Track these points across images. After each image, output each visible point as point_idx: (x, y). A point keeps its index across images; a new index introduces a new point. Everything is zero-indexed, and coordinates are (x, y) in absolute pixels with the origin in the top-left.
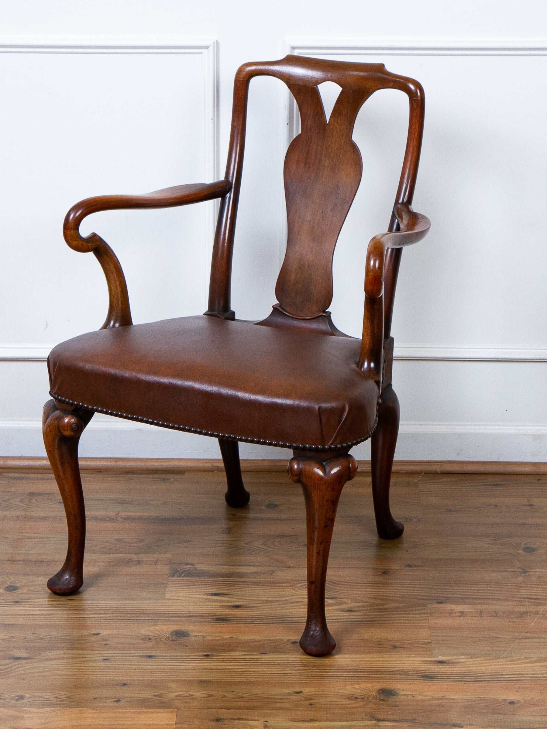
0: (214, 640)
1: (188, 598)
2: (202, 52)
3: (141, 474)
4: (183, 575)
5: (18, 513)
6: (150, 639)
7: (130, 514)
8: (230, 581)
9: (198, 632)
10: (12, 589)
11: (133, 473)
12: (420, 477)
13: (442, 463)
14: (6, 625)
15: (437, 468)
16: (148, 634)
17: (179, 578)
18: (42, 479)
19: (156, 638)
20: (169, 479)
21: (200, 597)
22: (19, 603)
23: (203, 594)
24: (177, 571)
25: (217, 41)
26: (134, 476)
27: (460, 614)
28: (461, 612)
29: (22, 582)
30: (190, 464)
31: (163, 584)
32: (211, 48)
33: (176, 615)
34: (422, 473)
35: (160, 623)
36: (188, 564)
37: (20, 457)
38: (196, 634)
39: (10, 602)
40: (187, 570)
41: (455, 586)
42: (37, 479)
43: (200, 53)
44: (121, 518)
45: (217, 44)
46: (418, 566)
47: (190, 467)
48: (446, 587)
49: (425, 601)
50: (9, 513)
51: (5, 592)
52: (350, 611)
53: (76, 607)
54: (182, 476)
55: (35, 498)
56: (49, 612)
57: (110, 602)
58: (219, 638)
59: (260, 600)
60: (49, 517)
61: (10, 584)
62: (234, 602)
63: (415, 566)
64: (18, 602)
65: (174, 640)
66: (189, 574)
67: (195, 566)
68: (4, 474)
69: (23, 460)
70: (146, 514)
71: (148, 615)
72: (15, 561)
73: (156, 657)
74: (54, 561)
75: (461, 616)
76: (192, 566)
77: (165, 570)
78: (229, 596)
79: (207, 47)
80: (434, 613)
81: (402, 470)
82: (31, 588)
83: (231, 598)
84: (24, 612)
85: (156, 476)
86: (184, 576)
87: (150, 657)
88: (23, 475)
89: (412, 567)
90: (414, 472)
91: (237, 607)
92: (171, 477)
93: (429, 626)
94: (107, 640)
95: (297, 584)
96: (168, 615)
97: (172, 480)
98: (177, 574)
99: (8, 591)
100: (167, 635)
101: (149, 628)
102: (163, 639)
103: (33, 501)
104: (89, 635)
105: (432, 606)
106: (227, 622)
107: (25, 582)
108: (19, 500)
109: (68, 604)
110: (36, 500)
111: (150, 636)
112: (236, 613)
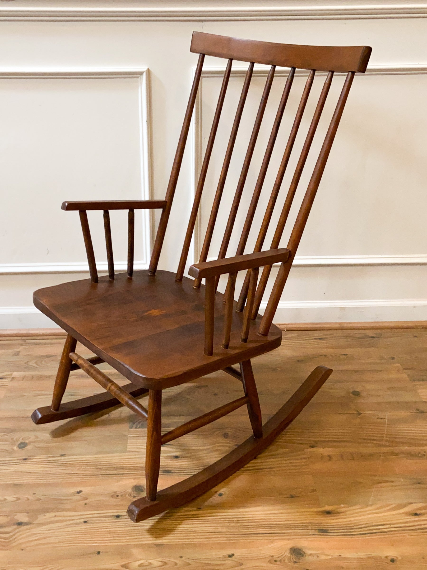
4: (138, 426)
6: (118, 496)
10: (23, 445)
16: (116, 490)
17: (136, 430)
19: (122, 494)
22: (27, 460)
24: (135, 423)
25: (148, 69)
27: (328, 458)
28: (329, 456)
29: (30, 438)
31: (126, 435)
32: (144, 74)
33: (135, 469)
35: (124, 478)
39: (19, 460)
40: (141, 422)
49: (301, 445)
50: (28, 373)
51: (18, 449)
53: (66, 463)
56: (46, 469)
57: (90, 456)
61: (23, 441)
62: (174, 452)
64: (25, 459)
66: (143, 426)
68: (27, 341)
71: (116, 470)
73: (123, 517)
75: (330, 460)
79: (142, 73)
80: (311, 457)
82: (36, 445)
83: (171, 448)
86: (139, 428)
87: (118, 517)
91: (176, 457)
93: (310, 471)
94: (86, 499)
98: (135, 426)
99: (20, 448)
100: (130, 491)
101: (116, 484)
102: (127, 496)
103: (43, 362)
104: (73, 494)
105: (308, 450)
106: (171, 474)
107: (32, 438)
108: (34, 362)
109: (60, 460)
110: (45, 361)
111: (118, 493)
112: (176, 464)
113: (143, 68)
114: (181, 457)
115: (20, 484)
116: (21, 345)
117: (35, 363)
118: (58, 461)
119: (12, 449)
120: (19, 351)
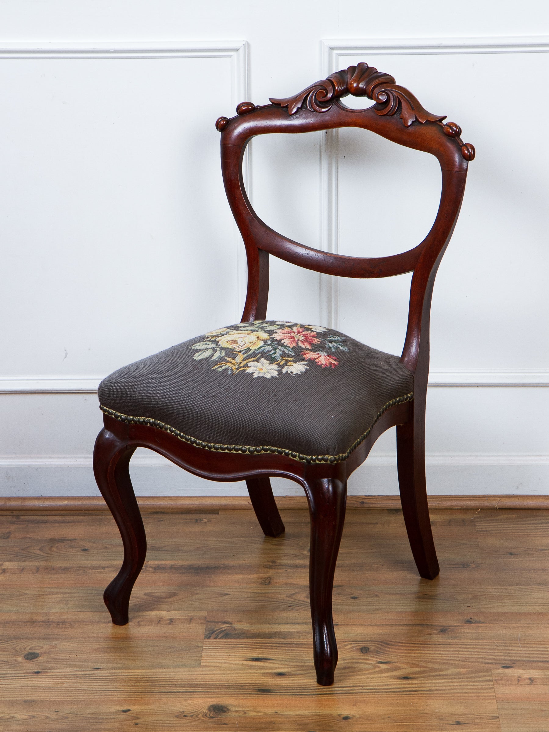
0: (256, 716)
1: (226, 665)
2: (232, 55)
3: (172, 514)
4: (220, 636)
5: (37, 564)
6: (185, 716)
7: (160, 562)
8: (273, 643)
9: (239, 706)
10: (31, 656)
11: (163, 513)
12: (476, 514)
13: (500, 498)
14: (25, 701)
15: (494, 503)
16: (183, 710)
17: (215, 640)
18: (63, 522)
19: (192, 714)
20: (202, 520)
21: (237, 662)
22: (40, 674)
23: (242, 659)
24: (214, 632)
25: (247, 41)
26: (164, 516)
27: (528, 681)
28: (530, 679)
29: (42, 647)
30: (224, 502)
31: (199, 647)
32: (241, 51)
33: (212, 686)
34: (478, 509)
35: (196, 696)
36: (225, 623)
37: (40, 497)
38: (237, 709)
39: (29, 673)
40: (225, 630)
41: (522, 647)
42: (58, 522)
43: (230, 56)
44: (151, 567)
45: (247, 46)
46: (480, 622)
47: (225, 506)
48: (511, 648)
49: (489, 666)
50: (29, 564)
51: (25, 661)
52: (406, 678)
53: (103, 678)
54: (216, 516)
55: (57, 545)
56: (72, 685)
57: (140, 671)
58: (262, 714)
59: (306, 666)
60: (71, 568)
61: (30, 651)
62: (277, 668)
63: (476, 622)
64: (38, 673)
65: (212, 717)
66: (227, 635)
67: (234, 625)
68: (22, 517)
69: (42, 501)
70: (179, 562)
71: (183, 687)
72: (35, 622)
74: (78, 622)
75: (530, 684)
76: (230, 625)
77: (199, 629)
78: (271, 661)
79: (236, 49)
80: (501, 680)
81: (457, 506)
82: (53, 656)
83: (272, 663)
84: (46, 685)
85: (189, 516)
86: (221, 638)
88: (43, 518)
89: (473, 623)
90: (469, 508)
91: (281, 674)
92: (204, 518)
93: (495, 696)
94: (138, 718)
95: (346, 645)
96: (204, 686)
97: (206, 520)
98: (214, 635)
99: (27, 659)
100: (205, 711)
101: (183, 703)
102: (200, 716)
103: (54, 549)
104: (117, 713)
105: (499, 671)
106: (270, 694)
107: (46, 648)
108: (38, 548)
109: (94, 674)
110: (57, 547)
111: (185, 713)
112: (279, 682)
113: (237, 41)
114: (287, 674)
115: (34, 701)
116: (13, 523)
117: (40, 550)
118: (91, 676)
119: (16, 661)
120: (10, 533)
